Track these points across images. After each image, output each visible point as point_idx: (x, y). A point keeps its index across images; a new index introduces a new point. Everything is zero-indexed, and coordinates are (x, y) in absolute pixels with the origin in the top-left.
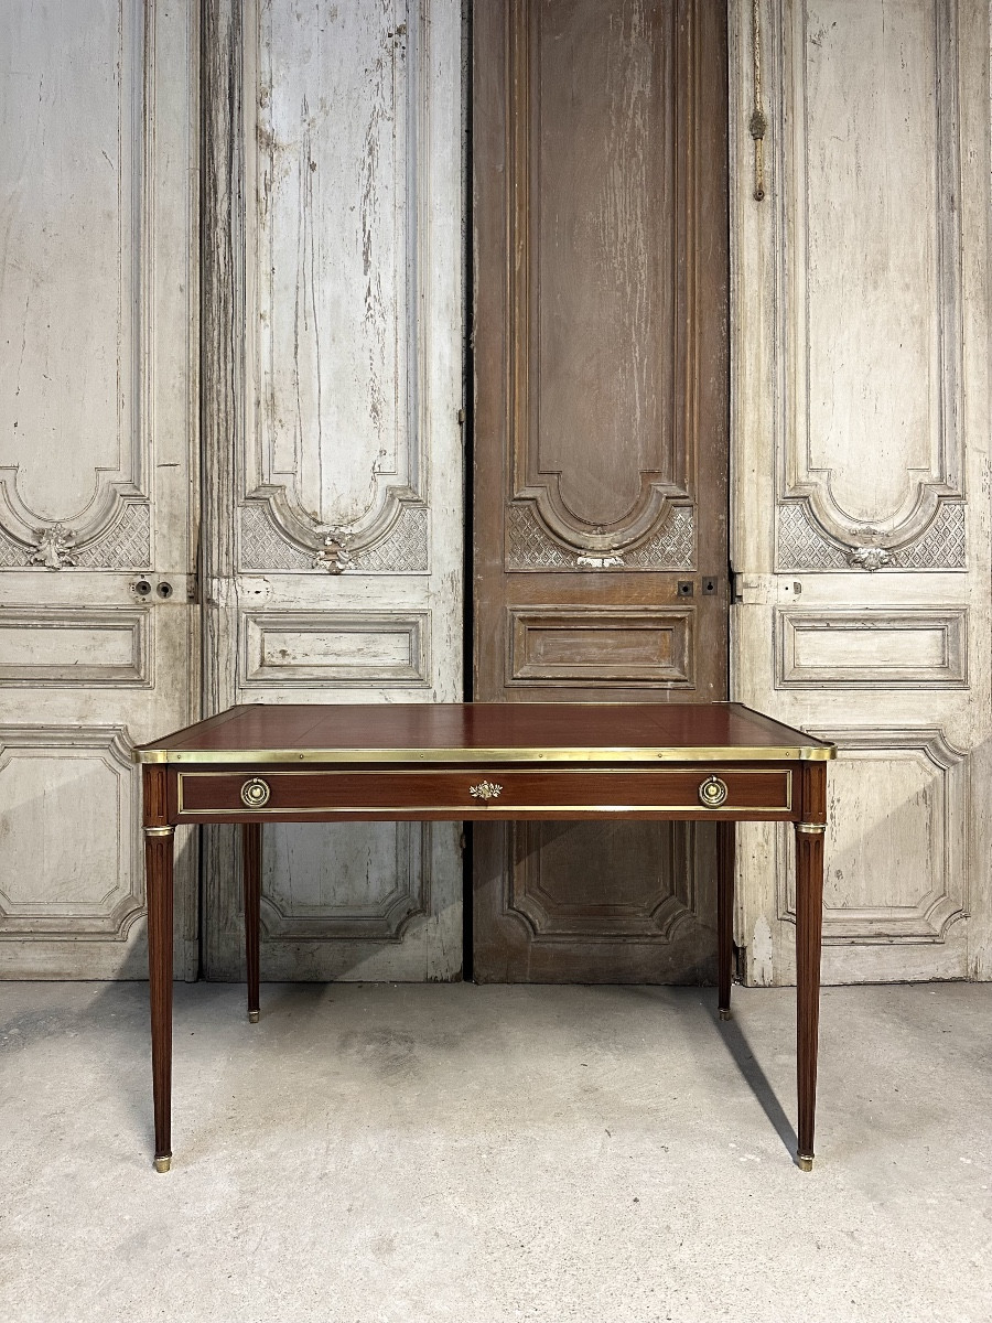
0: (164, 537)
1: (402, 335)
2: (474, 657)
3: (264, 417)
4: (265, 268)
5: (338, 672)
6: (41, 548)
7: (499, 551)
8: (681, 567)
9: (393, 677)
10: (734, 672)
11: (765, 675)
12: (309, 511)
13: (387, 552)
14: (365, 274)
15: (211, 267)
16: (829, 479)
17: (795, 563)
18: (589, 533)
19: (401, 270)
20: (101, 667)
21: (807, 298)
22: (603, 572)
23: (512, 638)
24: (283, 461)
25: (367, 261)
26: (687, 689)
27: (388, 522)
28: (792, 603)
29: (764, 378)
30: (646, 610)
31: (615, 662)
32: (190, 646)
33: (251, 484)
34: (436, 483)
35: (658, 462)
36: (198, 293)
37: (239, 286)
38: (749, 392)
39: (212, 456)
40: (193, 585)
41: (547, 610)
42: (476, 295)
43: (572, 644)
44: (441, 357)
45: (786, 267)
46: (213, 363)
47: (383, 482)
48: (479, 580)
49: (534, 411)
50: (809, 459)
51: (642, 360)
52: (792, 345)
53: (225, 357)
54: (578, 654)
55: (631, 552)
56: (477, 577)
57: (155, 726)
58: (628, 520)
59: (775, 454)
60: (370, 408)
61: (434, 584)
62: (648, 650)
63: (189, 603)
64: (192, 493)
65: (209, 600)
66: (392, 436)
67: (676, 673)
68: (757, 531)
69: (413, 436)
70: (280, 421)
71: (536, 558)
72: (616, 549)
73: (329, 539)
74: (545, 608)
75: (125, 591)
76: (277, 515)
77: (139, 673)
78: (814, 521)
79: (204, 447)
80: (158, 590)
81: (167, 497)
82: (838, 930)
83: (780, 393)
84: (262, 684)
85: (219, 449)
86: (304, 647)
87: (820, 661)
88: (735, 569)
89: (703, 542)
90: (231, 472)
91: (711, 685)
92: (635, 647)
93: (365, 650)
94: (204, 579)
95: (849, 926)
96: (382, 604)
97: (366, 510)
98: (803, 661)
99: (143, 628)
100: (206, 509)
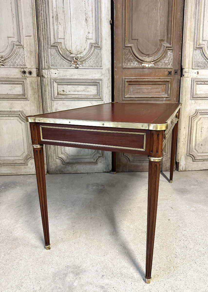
0: (29, 57)
2: (114, 92)
3: (55, 22)
5: (79, 96)
7: (121, 62)
8: (169, 67)
9: (93, 98)
10: (181, 95)
11: (189, 96)
12: (68, 50)
13: (90, 62)
16: (207, 43)
17: (198, 66)
18: (145, 57)
20: (14, 95)
22: (149, 68)
23: (125, 87)
24: (61, 35)
26: (169, 100)
27: (91, 53)
28: (196, 77)
29: (193, 13)
30: (159, 79)
31: (151, 93)
32: (38, 89)
33: (52, 42)
34: (104, 42)
35: (164, 37)
38: (189, 17)
39: (41, 33)
40: (38, 72)
41: (134, 79)
43: (139, 88)
44: (105, 3)
46: (39, 4)
47: (89, 41)
48: (116, 70)
49: (131, 21)
50: (203, 37)
51: (160, 7)
52: (201, 3)
53: (43, 2)
54: (141, 91)
55: (156, 62)
57: (30, 111)
58: (155, 53)
59: (195, 35)
60: (85, 19)
61: (104, 71)
62: (160, 90)
63: (37, 77)
64: (36, 45)
65: (42, 76)
66: (91, 29)
67: (166, 96)
68: (189, 57)
69: (97, 28)
70: (60, 23)
71: (131, 64)
72: (152, 61)
73: (75, 58)
74: (133, 78)
75: (19, 73)
76: (60, 51)
77: (25, 96)
78: (203, 54)
79: (38, 31)
80: (28, 73)
81: (29, 46)
82: (201, 158)
83: (197, 18)
84: (58, 99)
85: (43, 31)
86: (69, 89)
87: (202, 93)
88: (183, 67)
89: (175, 60)
90: (46, 38)
91: (175, 99)
92: (156, 89)
93: (85, 90)
94: (41, 70)
95: (203, 157)
96: (90, 77)
97: (84, 50)
98: (198, 93)
99: (25, 84)
100: (40, 49)
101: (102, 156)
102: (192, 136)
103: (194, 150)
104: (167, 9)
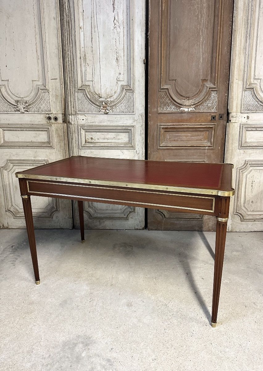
0: (54, 102)
1: (125, 33)
2: (148, 139)
3: (82, 62)
4: (81, 10)
5: (108, 144)
6: (18, 106)
7: (156, 106)
8: (213, 111)
9: (124, 146)
10: (227, 144)
11: (236, 144)
12: (97, 94)
13: (122, 107)
14: (113, 12)
15: (63, 10)
16: (260, 82)
17: (248, 110)
18: (184, 100)
19: (125, 10)
20: (39, 142)
21: (259, 19)
22: (188, 113)
23: (160, 134)
24: (89, 77)
25: (114, 7)
26: (212, 149)
27: (122, 97)
28: (246, 122)
29: (242, 48)
30: (201, 125)
31: (191, 141)
32: (64, 136)
33: (80, 85)
34: (137, 84)
35: (207, 77)
36: (60, 20)
37: (72, 17)
38: (237, 52)
39: (67, 76)
40: (64, 118)
41: (171, 125)
42: (149, 19)
43: (177, 136)
44: (138, 41)
45: (253, 8)
46: (66, 45)
47: (120, 83)
48: (150, 116)
49: (168, 59)
50: (255, 75)
51: (203, 41)
52: (252, 36)
53: (70, 42)
54: (179, 139)
55: (197, 106)
56: (149, 115)
57: (56, 160)
58: (196, 95)
59: (244, 74)
60: (116, 59)
61: (136, 117)
63: (63, 123)
64: (62, 88)
65: (69, 122)
66: (123, 69)
67: (209, 144)
68: (237, 99)
69: (129, 68)
70: (88, 64)
71: (167, 108)
72: (192, 105)
73: (104, 102)
74: (169, 124)
75: (44, 119)
76: (88, 95)
77: (50, 144)
78: (255, 96)
79: (64, 73)
80: (54, 119)
81: (54, 90)
82: (251, 217)
83: (247, 53)
84: (86, 148)
85: (69, 73)
86: (98, 137)
87: (253, 140)
88: (229, 112)
89: (220, 102)
90: (73, 81)
91: (220, 148)
92: (197, 136)
93: (116, 138)
94: (67, 115)
95: (254, 216)
96: (120, 123)
97: (115, 93)
98: (248, 140)
99: (50, 131)
100: (67, 93)
101: (134, 211)
102: (240, 190)
103: (243, 208)
104: (211, 43)
